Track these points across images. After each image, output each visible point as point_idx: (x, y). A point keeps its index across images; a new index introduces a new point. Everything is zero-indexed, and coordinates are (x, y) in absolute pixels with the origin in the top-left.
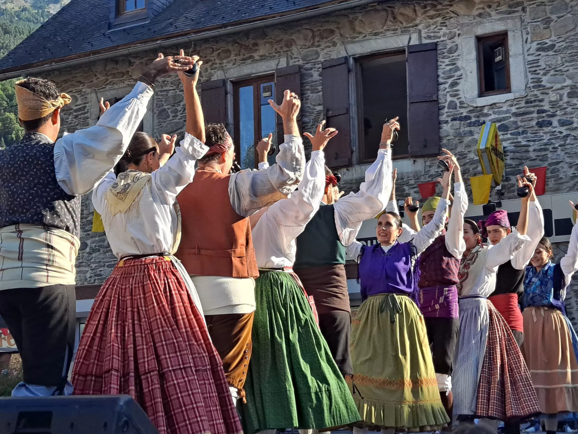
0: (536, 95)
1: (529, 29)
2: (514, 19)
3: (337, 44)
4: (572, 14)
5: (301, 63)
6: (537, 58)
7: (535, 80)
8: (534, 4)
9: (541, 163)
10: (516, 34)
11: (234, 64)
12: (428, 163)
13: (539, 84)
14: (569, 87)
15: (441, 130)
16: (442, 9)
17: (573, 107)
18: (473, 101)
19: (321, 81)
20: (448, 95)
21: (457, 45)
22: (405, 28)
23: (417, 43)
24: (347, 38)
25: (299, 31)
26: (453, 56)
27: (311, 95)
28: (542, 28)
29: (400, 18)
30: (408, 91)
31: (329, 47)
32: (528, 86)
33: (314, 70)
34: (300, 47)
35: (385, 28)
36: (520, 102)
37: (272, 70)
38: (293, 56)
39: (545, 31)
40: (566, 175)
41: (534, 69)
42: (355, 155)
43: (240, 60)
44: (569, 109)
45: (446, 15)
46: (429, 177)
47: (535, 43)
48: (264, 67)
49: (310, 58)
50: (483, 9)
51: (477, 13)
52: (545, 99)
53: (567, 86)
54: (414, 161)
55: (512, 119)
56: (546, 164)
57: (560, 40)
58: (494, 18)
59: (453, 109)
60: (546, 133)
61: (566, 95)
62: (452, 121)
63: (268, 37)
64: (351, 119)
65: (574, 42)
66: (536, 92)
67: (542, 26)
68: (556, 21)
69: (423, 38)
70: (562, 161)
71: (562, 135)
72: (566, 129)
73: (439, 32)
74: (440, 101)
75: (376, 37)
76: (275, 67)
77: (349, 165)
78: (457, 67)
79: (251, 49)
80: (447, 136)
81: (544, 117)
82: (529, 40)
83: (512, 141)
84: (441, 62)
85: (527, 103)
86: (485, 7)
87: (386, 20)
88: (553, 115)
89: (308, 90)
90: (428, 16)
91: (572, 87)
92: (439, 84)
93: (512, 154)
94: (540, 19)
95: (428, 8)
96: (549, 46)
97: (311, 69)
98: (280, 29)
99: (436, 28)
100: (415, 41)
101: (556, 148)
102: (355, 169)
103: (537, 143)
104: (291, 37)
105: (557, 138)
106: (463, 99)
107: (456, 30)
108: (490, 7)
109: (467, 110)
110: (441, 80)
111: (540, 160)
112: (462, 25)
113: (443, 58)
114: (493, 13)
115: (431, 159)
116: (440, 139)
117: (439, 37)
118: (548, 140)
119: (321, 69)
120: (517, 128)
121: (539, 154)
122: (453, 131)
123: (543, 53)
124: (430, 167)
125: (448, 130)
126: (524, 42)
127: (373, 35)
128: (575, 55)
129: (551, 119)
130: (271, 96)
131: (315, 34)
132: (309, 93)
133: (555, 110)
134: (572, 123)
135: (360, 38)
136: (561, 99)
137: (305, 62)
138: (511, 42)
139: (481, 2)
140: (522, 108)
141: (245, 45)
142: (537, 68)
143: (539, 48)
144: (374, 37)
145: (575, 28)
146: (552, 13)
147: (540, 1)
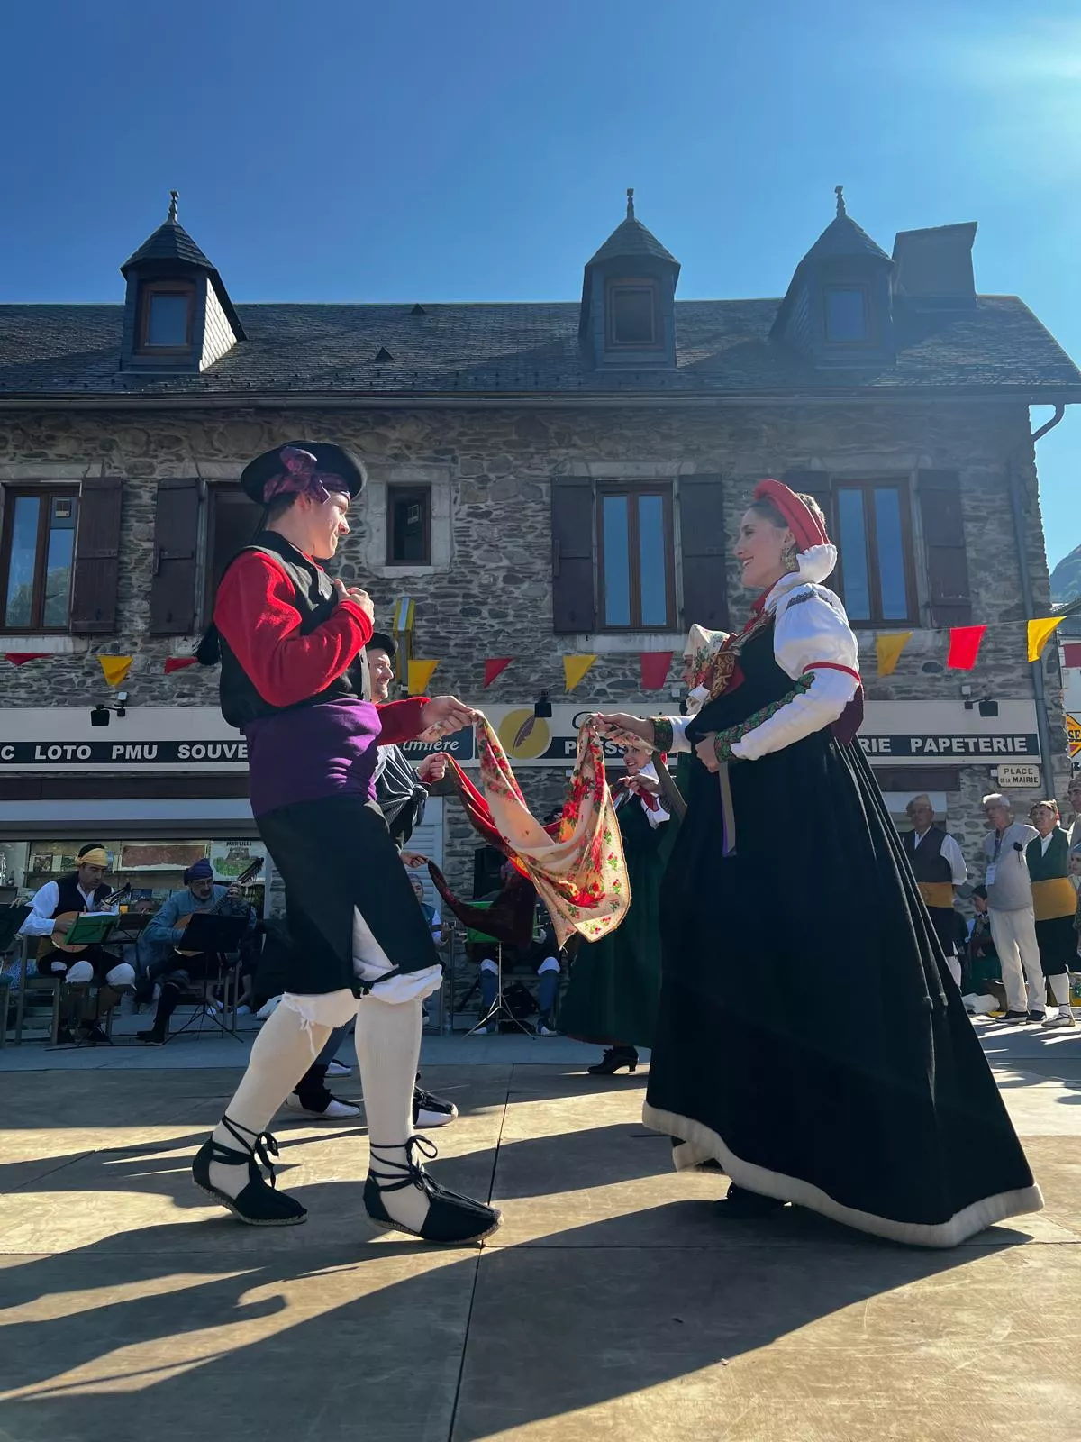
0: (463, 573)
1: (459, 486)
2: (440, 470)
3: (184, 459)
4: (516, 477)
5: (124, 475)
6: (468, 525)
7: (464, 554)
8: (469, 454)
9: (463, 663)
10: (443, 490)
11: (11, 460)
13: (468, 559)
14: (506, 569)
17: (509, 596)
18: (378, 568)
19: (154, 508)
20: (343, 557)
24: (200, 453)
25: (125, 430)
27: (136, 524)
28: (476, 488)
31: (172, 461)
32: (454, 560)
33: (144, 489)
34: (125, 453)
36: (442, 580)
37: (78, 479)
38: (113, 465)
39: (479, 493)
41: (463, 539)
42: (198, 619)
43: (23, 456)
44: (504, 598)
47: (466, 506)
48: (63, 472)
49: (140, 472)
50: (400, 448)
51: (390, 452)
52: (475, 580)
53: (503, 567)
55: (429, 601)
56: (469, 666)
57: (498, 507)
58: (413, 463)
60: (472, 625)
61: (501, 578)
63: (74, 430)
64: (198, 569)
65: (515, 512)
66: (463, 570)
67: (477, 485)
68: (495, 482)
71: (492, 630)
72: (499, 623)
76: (82, 476)
77: (188, 633)
79: (43, 441)
81: (470, 604)
82: (459, 500)
83: (426, 630)
85: (449, 582)
86: (403, 448)
87: (260, 441)
88: (484, 603)
89: (133, 516)
91: (509, 569)
93: (426, 647)
94: (474, 476)
96: (483, 512)
97: (140, 487)
98: (96, 422)
101: (485, 646)
103: (461, 636)
104: (112, 437)
105: (487, 633)
106: (365, 566)
108: (408, 448)
109: (370, 580)
111: (462, 659)
114: (413, 457)
118: (475, 634)
119: (155, 491)
120: (435, 613)
123: (476, 521)
126: (453, 501)
127: (238, 458)
128: (515, 530)
129: (480, 607)
130: (70, 516)
131: (151, 439)
132: (133, 522)
133: (486, 596)
134: (507, 616)
135: (220, 457)
136: (495, 584)
137: (131, 476)
138: (435, 498)
139: (398, 440)
140: (443, 588)
141: (33, 436)
142: (467, 539)
143: (471, 513)
144: (240, 460)
145: (516, 496)
146: (490, 470)
147: (476, 452)
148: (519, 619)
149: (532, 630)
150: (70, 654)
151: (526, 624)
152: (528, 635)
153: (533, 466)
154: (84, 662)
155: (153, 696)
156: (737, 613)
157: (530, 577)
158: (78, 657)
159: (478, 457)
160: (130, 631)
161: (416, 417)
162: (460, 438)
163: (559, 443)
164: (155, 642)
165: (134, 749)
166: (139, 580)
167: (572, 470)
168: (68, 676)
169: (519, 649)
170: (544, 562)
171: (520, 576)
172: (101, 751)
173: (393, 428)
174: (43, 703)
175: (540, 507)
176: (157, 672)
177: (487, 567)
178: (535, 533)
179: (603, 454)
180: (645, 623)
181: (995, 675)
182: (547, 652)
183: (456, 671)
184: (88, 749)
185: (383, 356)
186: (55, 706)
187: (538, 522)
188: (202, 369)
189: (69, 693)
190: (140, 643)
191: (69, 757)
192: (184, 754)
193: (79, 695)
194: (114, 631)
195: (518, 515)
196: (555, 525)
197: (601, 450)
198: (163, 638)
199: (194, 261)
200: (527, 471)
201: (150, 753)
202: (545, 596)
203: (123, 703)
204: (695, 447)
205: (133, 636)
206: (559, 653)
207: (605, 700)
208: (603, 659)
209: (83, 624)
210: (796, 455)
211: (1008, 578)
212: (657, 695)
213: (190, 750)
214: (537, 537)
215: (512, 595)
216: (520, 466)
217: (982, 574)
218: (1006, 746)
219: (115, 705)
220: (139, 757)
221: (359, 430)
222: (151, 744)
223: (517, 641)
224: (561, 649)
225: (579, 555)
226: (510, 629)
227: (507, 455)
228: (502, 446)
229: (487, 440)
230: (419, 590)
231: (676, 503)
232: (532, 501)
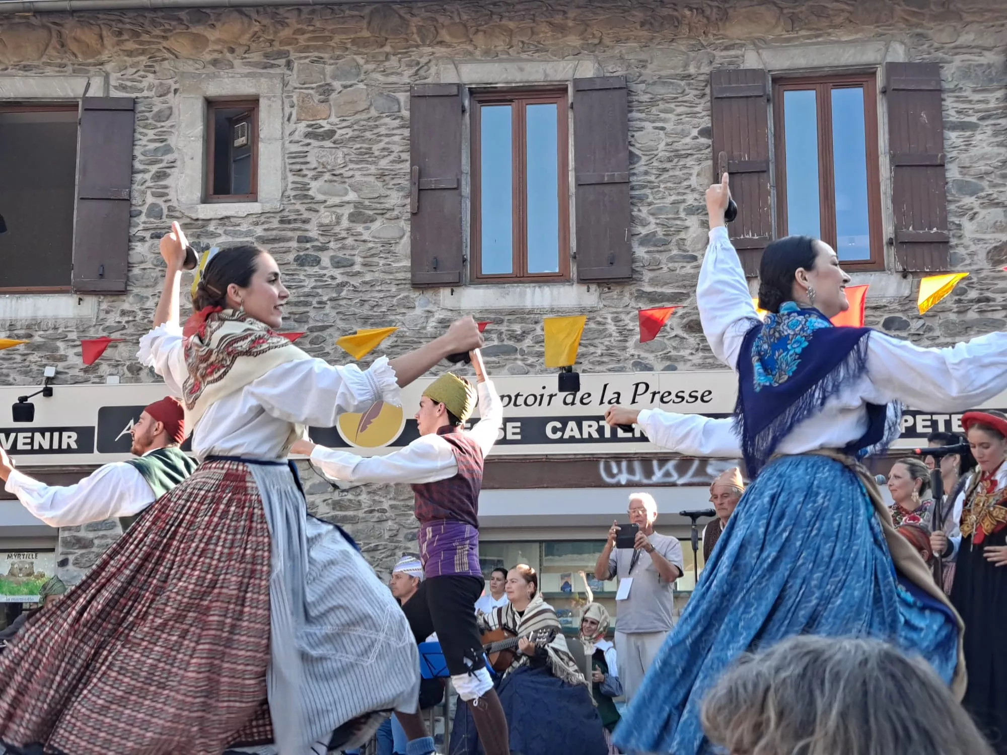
0: (298, 211)
1: (295, 99)
2: (271, 78)
4: (366, 85)
6: (306, 149)
7: (299, 186)
9: (296, 325)
10: (274, 105)
12: (104, 306)
13: (306, 193)
14: (352, 205)
15: (131, 252)
16: (149, 43)
17: (356, 238)
18: (191, 207)
20: (149, 192)
21: (171, 108)
22: (79, 65)
23: (100, 94)
26: (162, 127)
28: (316, 101)
29: (74, 46)
30: (77, 177)
32: (286, 194)
35: (44, 59)
36: (271, 220)
39: (320, 107)
40: (336, 349)
41: (298, 167)
44: (350, 241)
45: (157, 54)
46: (104, 330)
47: (303, 124)
50: (221, 52)
51: (208, 57)
52: (313, 219)
53: (348, 203)
54: (80, 299)
56: (304, 329)
57: (345, 124)
58: (239, 71)
59: (155, 217)
60: (309, 276)
61: (346, 217)
62: (152, 238)
65: (365, 130)
66: (298, 206)
67: (317, 97)
68: (340, 92)
69: (111, 87)
70: (331, 326)
71: (334, 283)
72: (342, 274)
73: (141, 82)
74: (134, 202)
75: (26, 73)
78: (169, 145)
80: (142, 262)
81: (308, 249)
82: (294, 117)
84: (141, 133)
85: (282, 222)
86: (225, 50)
87: (47, 46)
88: (323, 248)
90: (124, 51)
91: (358, 205)
92: (134, 171)
94: (314, 85)
95: (125, 37)
96: (325, 132)
99: (136, 72)
100: (96, 90)
101: (325, 303)
105: (327, 286)
106: (174, 203)
107: (171, 82)
108: (232, 51)
110: (138, 165)
111: (295, 321)
112: (183, 74)
113: (144, 127)
114: (237, 62)
115: (111, 299)
116: (129, 266)
117: (142, 90)
118: (312, 288)
121: (294, 309)
122: (153, 256)
123: (314, 143)
124: (107, 312)
125: (145, 254)
126: (286, 119)
127: (19, 69)
128: (366, 154)
129: (319, 254)
133: (327, 239)
134: (352, 265)
136: (338, 223)
138: (263, 115)
139: (218, 41)
140: (273, 229)
142: (303, 167)
143: (309, 133)
144: (22, 73)
145: (368, 109)
146: (334, 77)
147: (316, 54)
148: (369, 268)
149: (383, 282)
151: (377, 275)
152: (379, 288)
153: (389, 71)
156: (646, 256)
157: (382, 214)
159: (319, 60)
161: (241, 13)
162: (295, 37)
163: (423, 41)
167: (438, 74)
169: (367, 306)
170: (401, 194)
171: (371, 213)
173: (213, 26)
175: (397, 122)
178: (391, 158)
179: (478, 53)
180: (532, 269)
182: (403, 310)
187: (394, 143)
195: (368, 134)
196: (414, 147)
197: (476, 47)
200: (382, 78)
202: (401, 238)
204: (596, 41)
206: (418, 311)
210: (727, 48)
214: (393, 162)
215: (359, 238)
216: (374, 70)
217: (968, 200)
221: (170, 31)
223: (365, 297)
224: (422, 306)
225: (443, 186)
226: (355, 281)
227: (355, 57)
228: (349, 46)
229: (331, 38)
230: (241, 234)
231: (571, 114)
232: (387, 116)
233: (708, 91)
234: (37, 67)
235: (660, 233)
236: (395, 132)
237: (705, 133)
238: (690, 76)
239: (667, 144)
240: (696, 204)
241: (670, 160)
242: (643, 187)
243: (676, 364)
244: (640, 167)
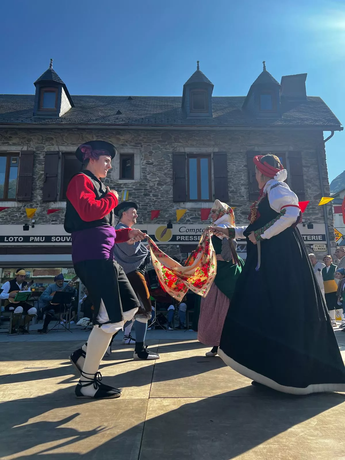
1: (143, 154)
2: (137, 149)
3: (54, 145)
4: (161, 152)
5: (35, 150)
6: (146, 167)
7: (144, 176)
8: (146, 144)
9: (144, 211)
10: (138, 156)
13: (146, 178)
18: (117, 180)
19: (44, 160)
24: (59, 143)
25: (35, 135)
27: (38, 166)
31: (50, 145)
32: (141, 178)
33: (41, 154)
34: (35, 143)
35: (78, 142)
36: (137, 184)
37: (19, 151)
38: (31, 146)
39: (149, 157)
41: (144, 171)
42: (58, 196)
47: (145, 161)
48: (14, 148)
49: (40, 149)
50: (124, 142)
51: (121, 143)
52: (148, 185)
53: (157, 181)
55: (133, 191)
56: (146, 212)
57: (156, 161)
58: (128, 147)
60: (147, 199)
61: (156, 184)
63: (18, 135)
64: (58, 180)
66: (144, 181)
67: (149, 154)
68: (155, 153)
71: (154, 200)
72: (156, 198)
76: (21, 150)
77: (55, 201)
79: (8, 138)
81: (146, 192)
82: (143, 159)
85: (140, 185)
86: (125, 142)
87: (79, 139)
88: (151, 192)
89: (37, 163)
91: (159, 181)
94: (148, 151)
96: (151, 163)
97: (40, 154)
98: (25, 132)
101: (151, 205)
102: (58, 203)
103: (143, 202)
104: (31, 137)
105: (152, 201)
106: (112, 179)
108: (127, 142)
111: (144, 210)
114: (128, 145)
118: (148, 202)
119: (45, 155)
120: (135, 195)
121: (143, 207)
123: (148, 166)
126: (141, 159)
128: (161, 169)
130: (16, 163)
131: (44, 138)
132: (37, 165)
133: (152, 190)
134: (158, 196)
135: (66, 144)
136: (154, 186)
137: (37, 150)
138: (135, 158)
139: (123, 140)
140: (138, 187)
141: (5, 136)
143: (147, 163)
144: (72, 145)
145: (161, 158)
146: (153, 150)
147: (148, 144)
148: (163, 197)
149: (166, 201)
150: (16, 207)
151: (164, 199)
152: (165, 202)
153: (167, 148)
154: (21, 210)
155: (44, 221)
156: (232, 196)
157: (166, 184)
158: (19, 208)
159: (149, 145)
160: (36, 200)
161: (129, 132)
162: (143, 139)
163: (175, 141)
164: (44, 204)
165: (37, 238)
166: (39, 183)
167: (179, 150)
168: (16, 214)
169: (162, 207)
170: (170, 179)
171: (163, 183)
172: (26, 239)
173: (122, 136)
174: (8, 223)
175: (169, 161)
176: (45, 213)
177: (152, 181)
180: (202, 198)
181: (313, 216)
182: (171, 208)
183: (142, 214)
184: (22, 238)
185: (119, 113)
186: (11, 224)
187: (168, 166)
188: (60, 116)
189: (16, 220)
190: (39, 204)
191: (16, 241)
192: (53, 240)
193: (19, 220)
194: (31, 200)
195: (162, 164)
196: (174, 167)
197: (188, 144)
198: (47, 202)
199: (58, 82)
200: (165, 150)
201: (42, 239)
202: (170, 190)
203: (34, 223)
204: (218, 143)
205: (37, 202)
206: (175, 208)
207: (190, 223)
208: (189, 210)
209: (21, 198)
210: (250, 146)
211: (316, 186)
212: (206, 222)
213: (55, 239)
214: (168, 171)
215: (160, 190)
216: (163, 148)
217: (309, 184)
218: (316, 238)
219: (31, 224)
220: (39, 241)
221: (111, 136)
222: (43, 237)
223: (162, 204)
224: (175, 207)
225: (181, 177)
226: (159, 200)
227: (158, 145)
228: (157, 142)
229: (152, 140)
230: (130, 188)
231: (212, 161)
232: (167, 160)
233: (246, 156)
234: (76, 144)
235: (235, 190)
236: (168, 164)
237: (245, 166)
238: (241, 152)
239: (236, 169)
240: (243, 183)
241: (237, 172)
242: (230, 179)
243: (240, 222)
244: (229, 174)
